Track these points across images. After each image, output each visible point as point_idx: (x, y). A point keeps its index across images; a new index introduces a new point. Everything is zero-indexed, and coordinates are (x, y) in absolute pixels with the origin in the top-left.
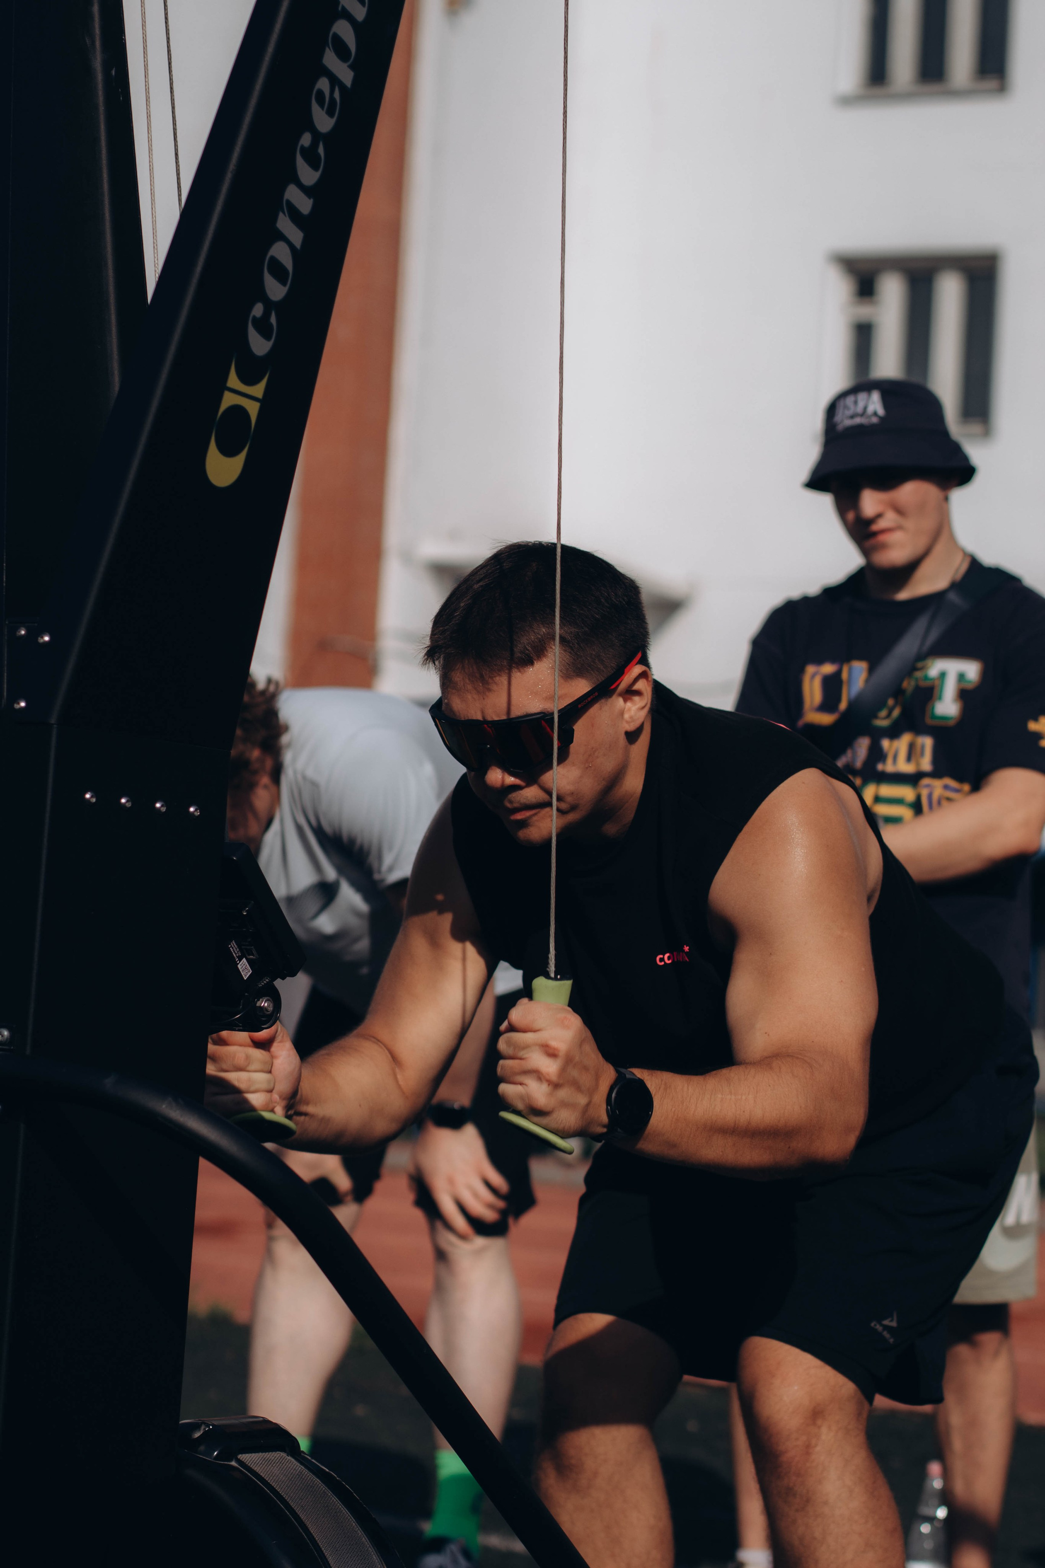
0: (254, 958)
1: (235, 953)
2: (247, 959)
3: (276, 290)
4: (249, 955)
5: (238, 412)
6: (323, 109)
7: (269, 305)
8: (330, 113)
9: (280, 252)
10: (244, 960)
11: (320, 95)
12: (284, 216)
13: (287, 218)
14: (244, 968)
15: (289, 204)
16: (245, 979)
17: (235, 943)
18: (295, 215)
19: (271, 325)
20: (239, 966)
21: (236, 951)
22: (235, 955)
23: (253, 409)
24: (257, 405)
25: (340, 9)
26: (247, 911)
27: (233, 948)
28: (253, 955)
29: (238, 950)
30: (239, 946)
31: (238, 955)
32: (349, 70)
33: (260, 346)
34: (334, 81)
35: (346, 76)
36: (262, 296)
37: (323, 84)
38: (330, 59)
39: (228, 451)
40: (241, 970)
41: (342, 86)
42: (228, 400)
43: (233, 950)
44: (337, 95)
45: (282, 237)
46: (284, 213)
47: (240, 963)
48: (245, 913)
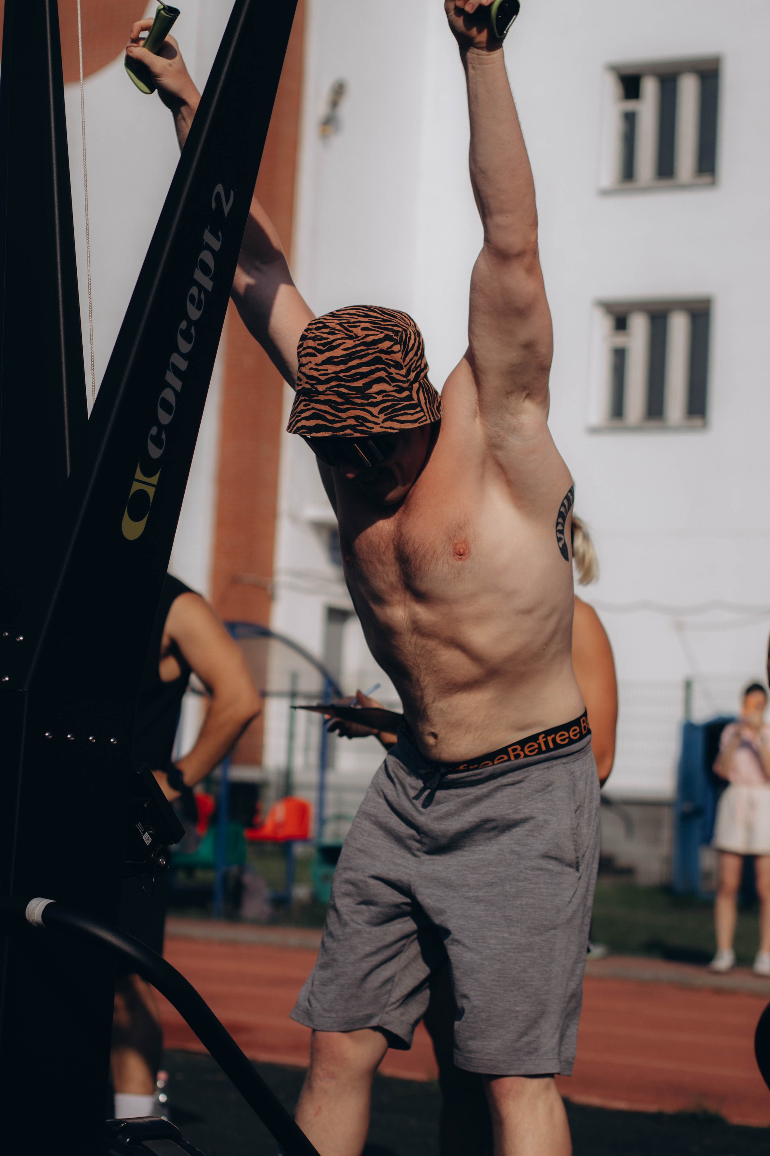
0: (153, 832)
1: (140, 830)
2: (148, 833)
3: (165, 418)
4: (149, 831)
5: (142, 493)
6: (194, 306)
7: (161, 427)
8: (198, 308)
9: (168, 395)
10: (146, 833)
11: (192, 297)
12: (170, 373)
13: (172, 374)
14: (147, 838)
15: (174, 365)
16: (148, 845)
17: (140, 823)
18: (177, 371)
19: (163, 439)
20: (143, 838)
21: (141, 829)
22: (140, 831)
23: (151, 492)
24: (154, 489)
25: (204, 244)
26: (147, 805)
27: (139, 827)
28: (152, 831)
29: (142, 828)
30: (143, 825)
31: (142, 831)
32: (210, 280)
33: (155, 452)
34: (201, 288)
35: (208, 284)
36: (157, 422)
37: (194, 290)
38: (198, 275)
39: (136, 517)
40: (145, 840)
41: (206, 291)
42: (136, 487)
43: (139, 828)
44: (202, 296)
45: (168, 385)
46: (170, 371)
47: (144, 836)
48: (146, 806)
